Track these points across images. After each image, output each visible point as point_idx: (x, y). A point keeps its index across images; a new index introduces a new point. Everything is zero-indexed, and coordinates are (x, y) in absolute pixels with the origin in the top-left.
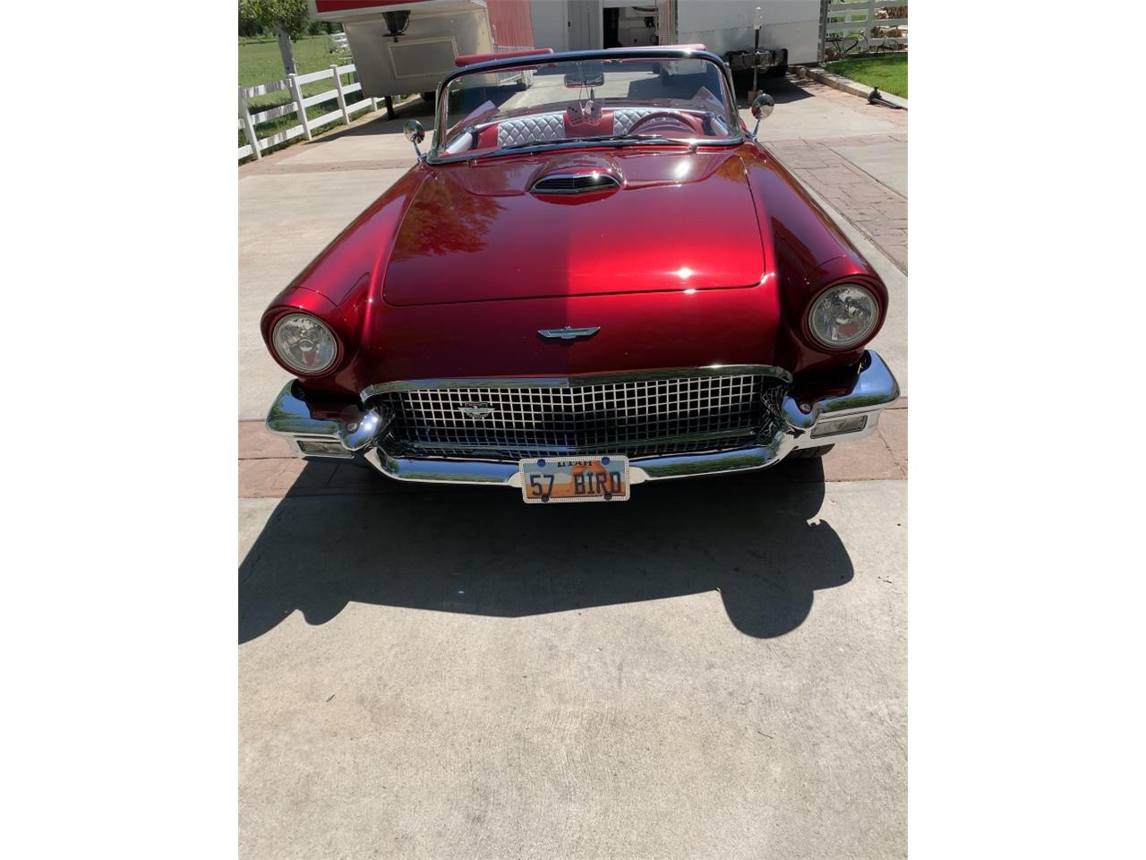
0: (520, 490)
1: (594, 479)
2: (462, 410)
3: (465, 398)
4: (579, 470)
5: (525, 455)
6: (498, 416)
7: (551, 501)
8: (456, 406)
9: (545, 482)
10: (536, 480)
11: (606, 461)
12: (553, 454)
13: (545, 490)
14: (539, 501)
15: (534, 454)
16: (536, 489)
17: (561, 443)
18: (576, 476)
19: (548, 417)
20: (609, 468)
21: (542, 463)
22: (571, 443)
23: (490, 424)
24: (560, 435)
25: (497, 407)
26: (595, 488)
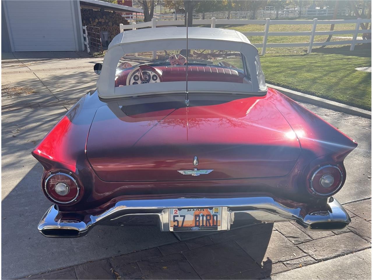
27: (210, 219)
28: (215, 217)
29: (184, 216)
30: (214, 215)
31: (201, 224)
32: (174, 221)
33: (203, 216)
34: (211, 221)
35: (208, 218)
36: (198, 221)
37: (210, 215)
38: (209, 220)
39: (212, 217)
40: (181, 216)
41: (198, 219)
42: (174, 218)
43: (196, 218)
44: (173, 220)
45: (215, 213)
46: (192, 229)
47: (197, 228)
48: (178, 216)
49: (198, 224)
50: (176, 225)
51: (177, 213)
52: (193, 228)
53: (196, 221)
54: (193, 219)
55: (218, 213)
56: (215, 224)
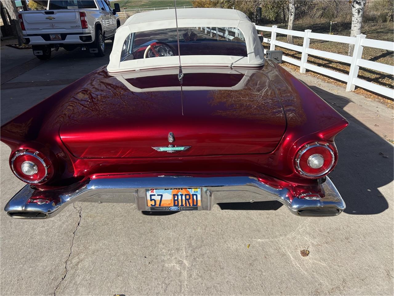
27: (190, 199)
28: (195, 197)
29: (162, 195)
30: (193, 195)
31: (180, 204)
32: (151, 200)
33: (182, 195)
34: (191, 201)
35: (188, 197)
36: (176, 200)
37: (189, 195)
38: (188, 200)
39: (191, 197)
40: (158, 195)
41: (176, 199)
42: (151, 197)
43: (174, 198)
44: (149, 199)
45: (194, 192)
46: (170, 209)
47: (175, 208)
48: (154, 195)
49: (176, 204)
50: (154, 204)
51: (154, 192)
52: (172, 208)
53: (175, 200)
54: (171, 198)
55: (197, 192)
56: (195, 204)
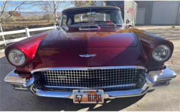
0: (73, 99)
1: (94, 97)
2: (58, 77)
3: (59, 73)
4: (89, 94)
5: (75, 89)
6: (68, 78)
7: (81, 103)
8: (57, 76)
9: (80, 97)
10: (77, 96)
11: (97, 91)
12: (82, 89)
13: (80, 99)
14: (78, 103)
15: (77, 89)
16: (77, 99)
17: (85, 86)
18: (89, 95)
19: (81, 79)
20: (98, 94)
21: (79, 91)
22: (87, 86)
23: (65, 81)
24: (84, 84)
25: (68, 76)
26: (94, 99)
